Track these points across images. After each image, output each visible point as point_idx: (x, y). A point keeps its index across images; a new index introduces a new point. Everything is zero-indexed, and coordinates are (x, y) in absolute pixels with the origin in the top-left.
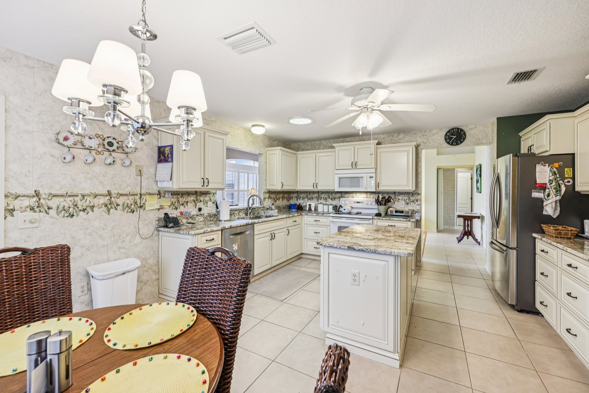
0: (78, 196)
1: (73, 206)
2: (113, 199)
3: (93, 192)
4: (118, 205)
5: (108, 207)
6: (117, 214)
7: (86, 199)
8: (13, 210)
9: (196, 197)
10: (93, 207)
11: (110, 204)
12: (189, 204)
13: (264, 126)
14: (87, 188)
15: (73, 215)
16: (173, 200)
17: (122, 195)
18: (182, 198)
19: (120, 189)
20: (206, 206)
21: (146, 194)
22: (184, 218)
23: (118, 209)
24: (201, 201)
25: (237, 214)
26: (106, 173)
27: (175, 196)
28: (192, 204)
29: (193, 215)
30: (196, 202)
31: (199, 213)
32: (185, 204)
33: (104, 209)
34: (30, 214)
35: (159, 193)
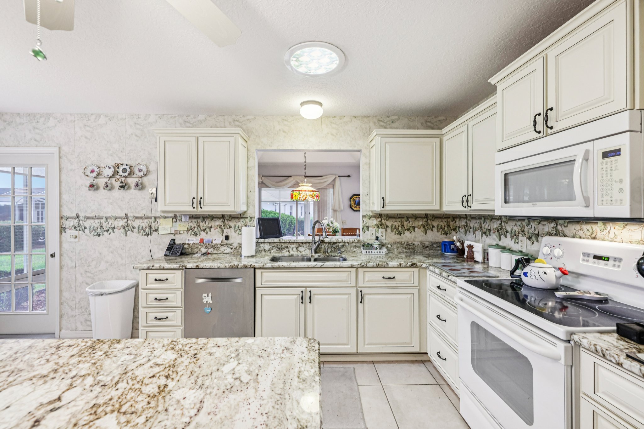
0: (103, 218)
1: (100, 227)
2: (129, 222)
3: (114, 215)
4: (133, 228)
5: (126, 229)
6: (133, 236)
7: (108, 221)
8: (65, 228)
9: (224, 222)
10: (113, 228)
11: (127, 226)
12: (212, 230)
13: (320, 104)
14: (109, 211)
15: (100, 235)
16: (191, 224)
17: (137, 218)
18: (203, 223)
19: (136, 212)
20: (238, 234)
21: (161, 217)
22: (202, 246)
23: (134, 231)
24: (230, 227)
25: (295, 249)
26: (123, 197)
27: (194, 220)
28: (217, 230)
29: (216, 245)
30: (223, 228)
31: (225, 242)
32: (208, 230)
33: (123, 230)
34: (74, 232)
35: (175, 217)
